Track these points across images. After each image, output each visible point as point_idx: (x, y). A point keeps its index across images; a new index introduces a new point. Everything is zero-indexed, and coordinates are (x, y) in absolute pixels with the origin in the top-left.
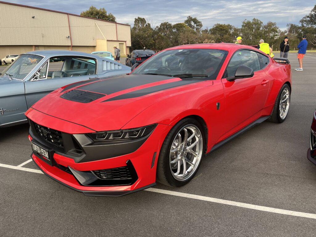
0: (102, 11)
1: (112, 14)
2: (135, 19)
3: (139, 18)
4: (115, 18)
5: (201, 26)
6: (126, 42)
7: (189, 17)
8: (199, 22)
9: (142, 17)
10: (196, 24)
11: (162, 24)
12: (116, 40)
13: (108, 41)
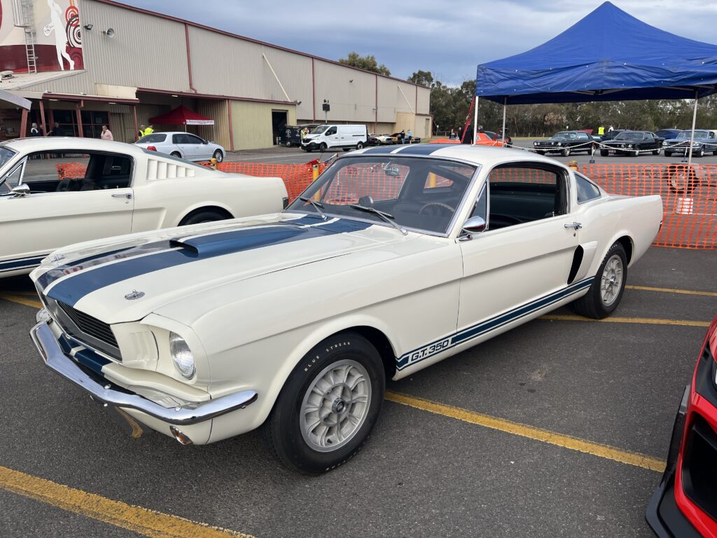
2: (414, 74)
3: (421, 73)
9: (425, 71)
11: (464, 83)
13: (416, 115)
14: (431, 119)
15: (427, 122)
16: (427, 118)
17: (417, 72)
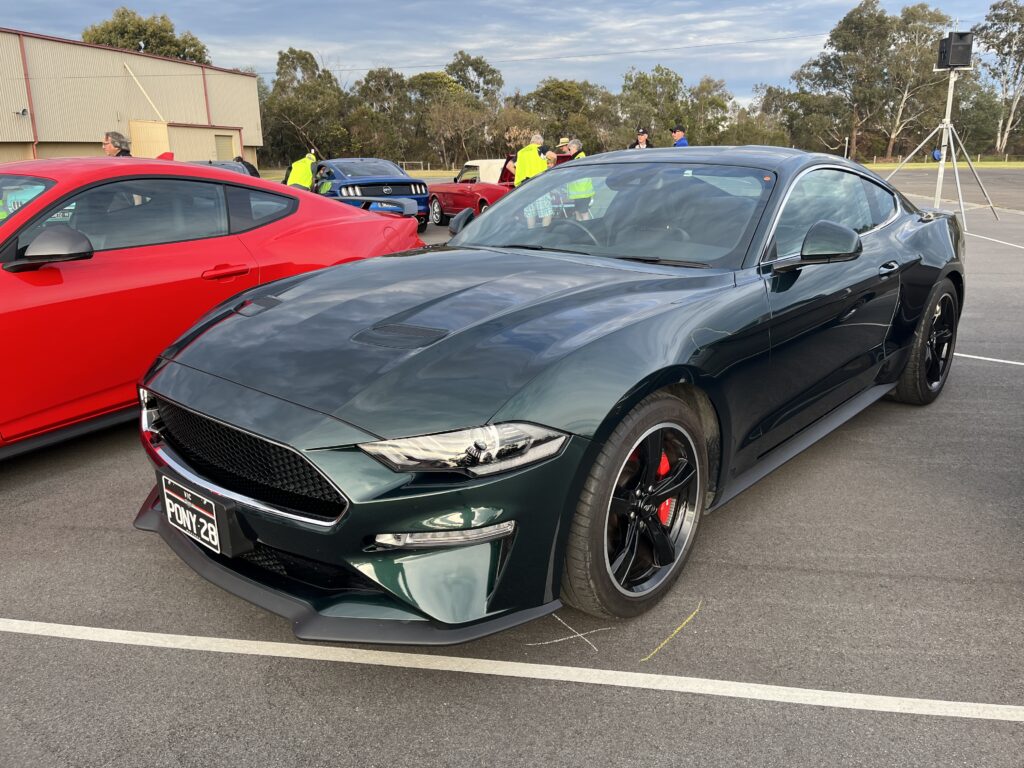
0: (159, 22)
1: (195, 36)
2: (280, 53)
3: (292, 51)
4: (204, 47)
5: (500, 83)
6: (239, 130)
7: (461, 53)
8: (493, 72)
10: (485, 77)
11: (371, 74)
12: (205, 123)
13: (171, 125)
14: (235, 134)
15: (221, 139)
16: (223, 132)
17: (286, 51)
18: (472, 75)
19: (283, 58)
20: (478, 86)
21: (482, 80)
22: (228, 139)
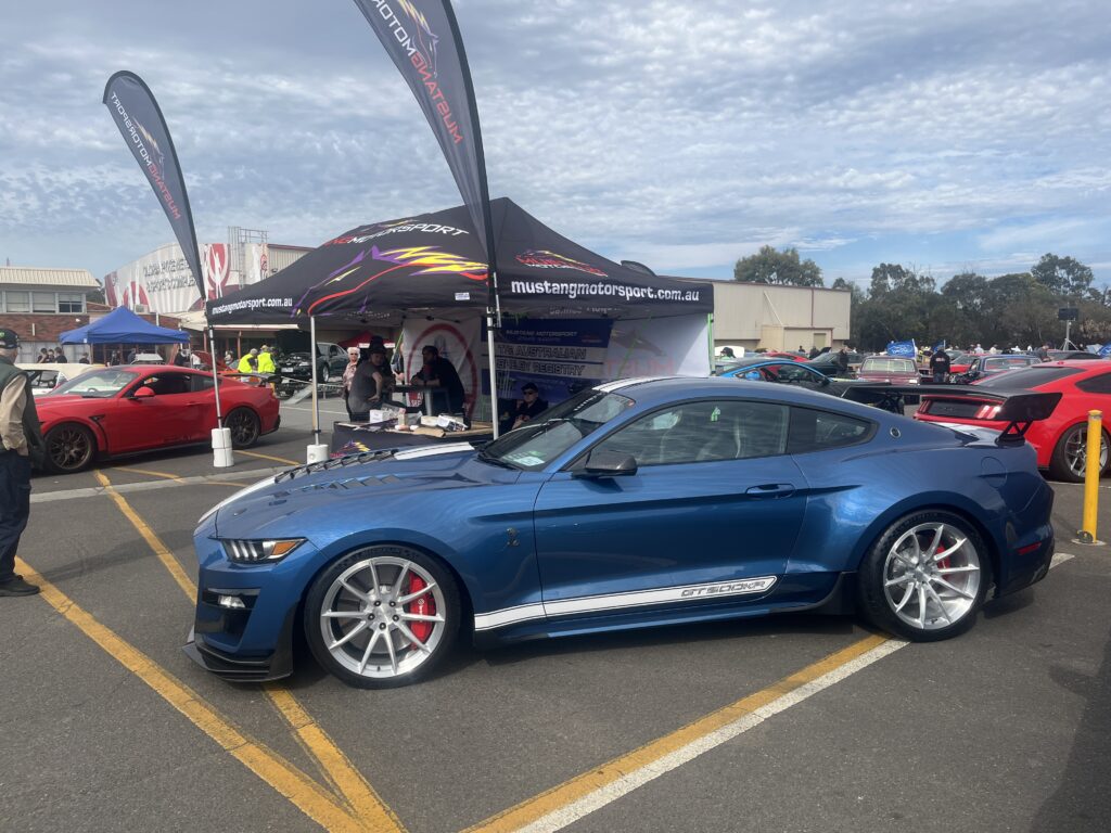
0: (789, 254)
1: (813, 260)
2: (874, 268)
3: (883, 265)
4: (818, 269)
5: (1090, 278)
6: (831, 329)
7: (1048, 255)
8: (1084, 269)
10: (1073, 274)
11: (956, 278)
12: (810, 326)
13: (786, 329)
14: (828, 333)
15: (818, 337)
16: (819, 332)
17: (878, 266)
18: (1061, 273)
19: (876, 270)
20: (1066, 281)
21: (1070, 277)
22: (821, 337)
